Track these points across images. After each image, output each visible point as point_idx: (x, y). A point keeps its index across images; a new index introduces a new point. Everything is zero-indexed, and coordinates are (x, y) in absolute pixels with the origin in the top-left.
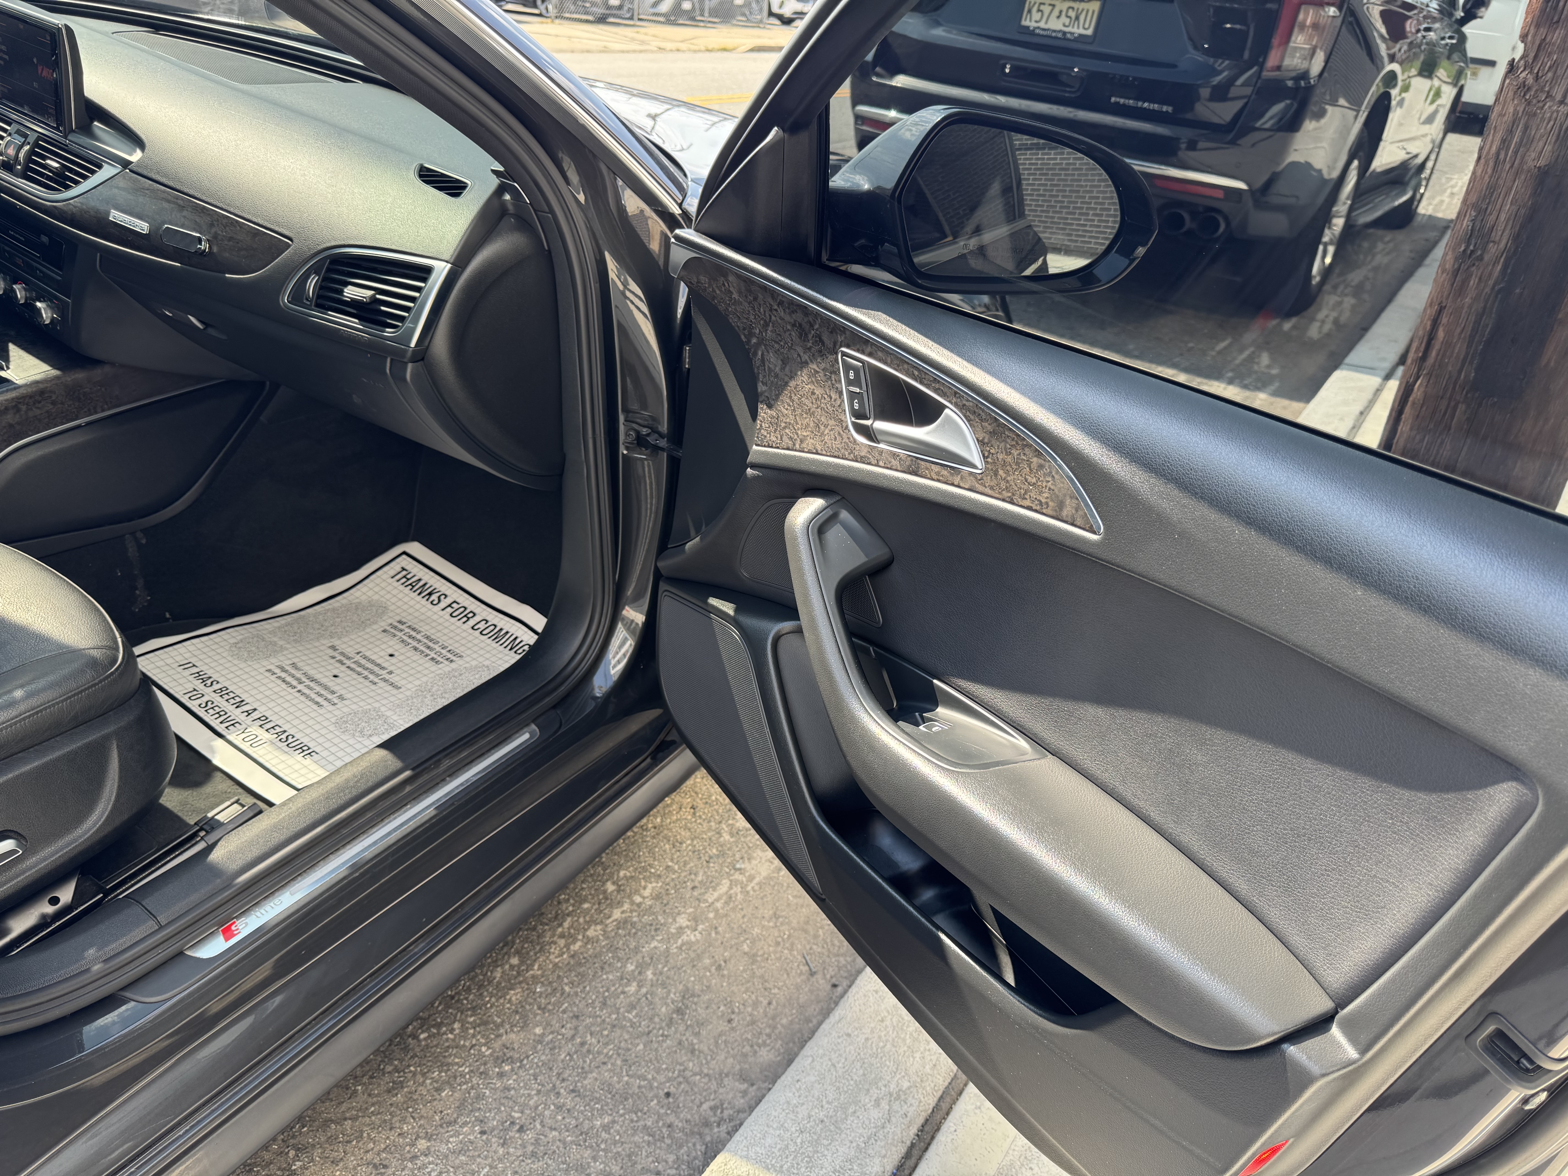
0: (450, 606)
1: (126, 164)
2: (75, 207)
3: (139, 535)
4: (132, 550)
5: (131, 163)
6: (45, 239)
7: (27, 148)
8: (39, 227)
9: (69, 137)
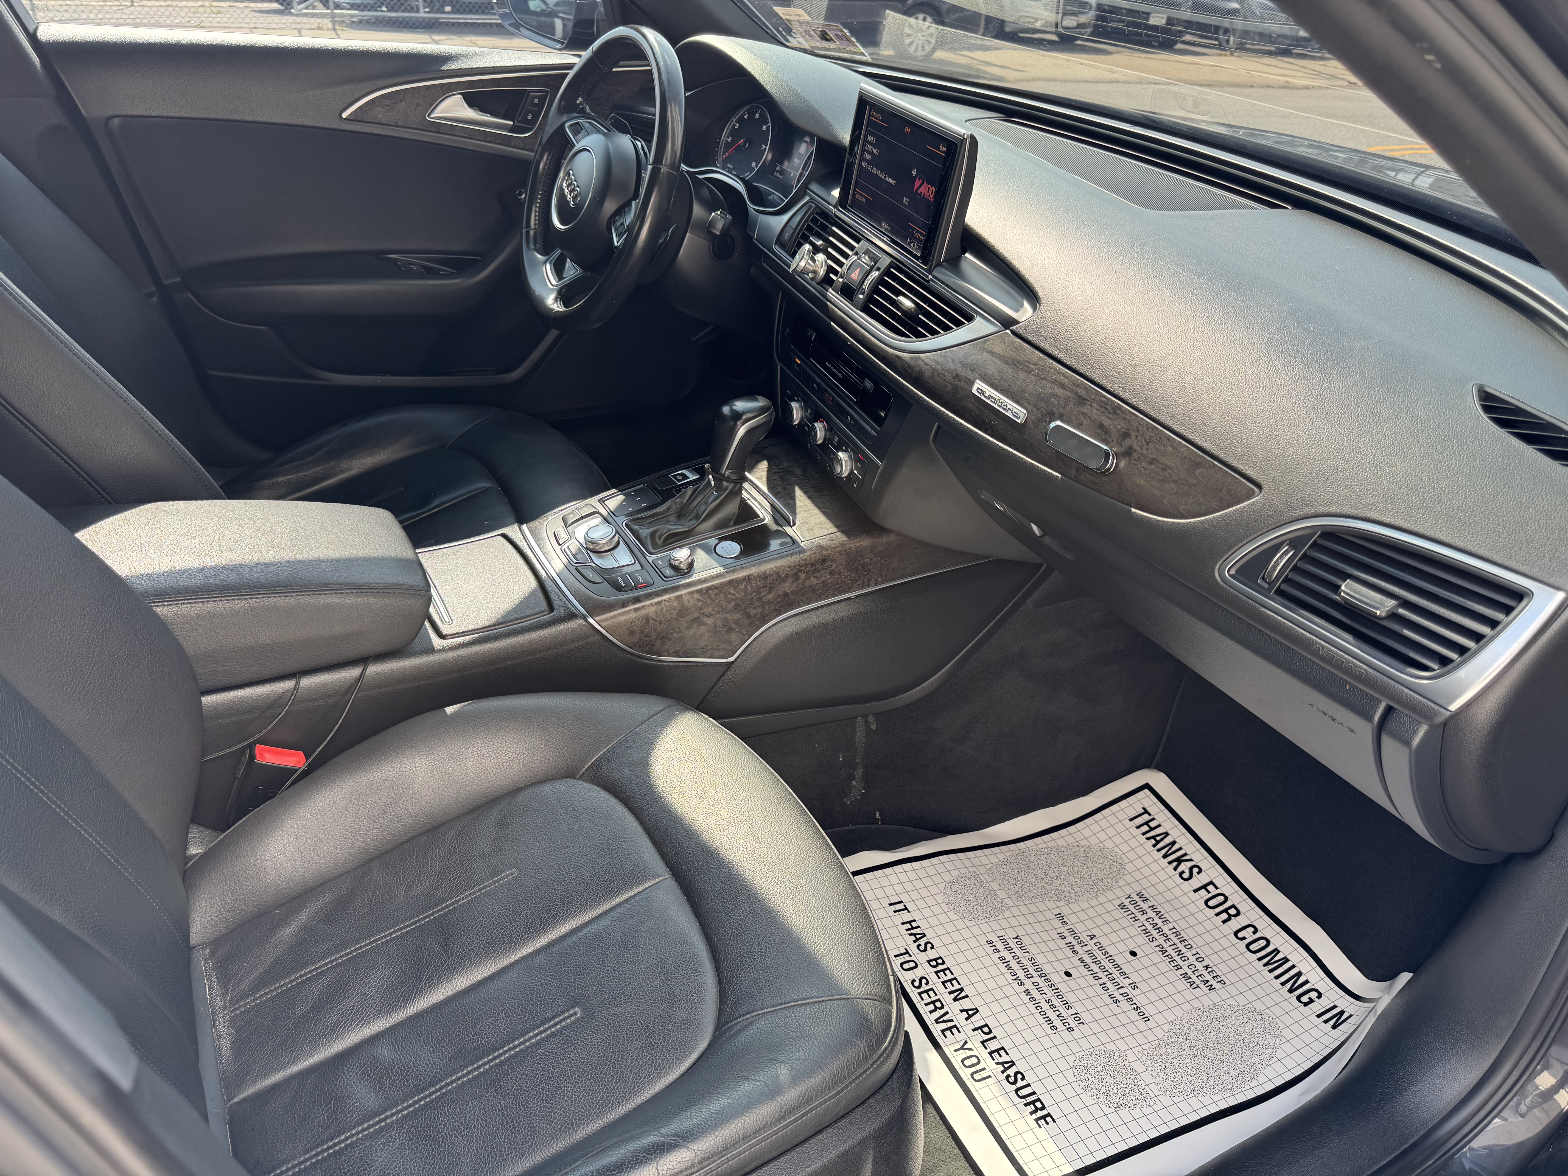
0: (1204, 887)
1: (1008, 323)
2: (926, 364)
3: (871, 719)
4: (860, 735)
5: (1015, 322)
6: (869, 384)
7: (875, 274)
8: (866, 370)
9: (934, 273)
